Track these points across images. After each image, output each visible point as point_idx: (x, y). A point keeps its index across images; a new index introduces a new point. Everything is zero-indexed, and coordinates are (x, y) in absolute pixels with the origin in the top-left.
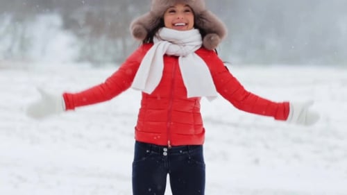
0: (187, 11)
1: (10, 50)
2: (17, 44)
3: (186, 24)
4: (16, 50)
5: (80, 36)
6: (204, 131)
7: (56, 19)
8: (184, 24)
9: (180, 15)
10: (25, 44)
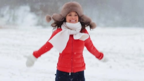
0: (76, 15)
1: (8, 21)
2: (11, 18)
3: (75, 21)
4: (11, 20)
5: (38, 15)
6: (85, 64)
7: (28, 8)
8: (74, 21)
9: (73, 17)
10: (15, 18)
